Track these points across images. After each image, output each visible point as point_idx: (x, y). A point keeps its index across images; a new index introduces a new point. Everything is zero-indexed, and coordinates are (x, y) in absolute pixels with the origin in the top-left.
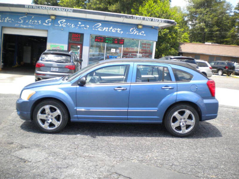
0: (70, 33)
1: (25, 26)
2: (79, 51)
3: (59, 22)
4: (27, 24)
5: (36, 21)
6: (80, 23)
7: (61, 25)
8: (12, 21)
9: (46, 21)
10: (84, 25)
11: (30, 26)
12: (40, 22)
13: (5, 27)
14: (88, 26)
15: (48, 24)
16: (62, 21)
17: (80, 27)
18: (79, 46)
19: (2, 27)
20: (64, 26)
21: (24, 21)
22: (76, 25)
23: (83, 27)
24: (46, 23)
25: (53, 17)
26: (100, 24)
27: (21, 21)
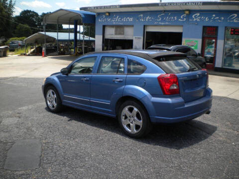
0: (204, 27)
1: (163, 24)
2: (214, 45)
3: (193, 16)
4: (165, 21)
5: (172, 18)
6: (214, 16)
7: (195, 20)
8: (152, 19)
9: (182, 17)
10: (218, 18)
11: (167, 23)
12: (176, 18)
13: (147, 26)
14: (223, 18)
15: (183, 19)
16: (196, 16)
17: (214, 20)
18: (214, 40)
19: (144, 26)
20: (198, 20)
21: (162, 19)
22: (210, 18)
23: (217, 19)
24: (181, 19)
25: (187, 12)
26: (236, 15)
27: (159, 19)
